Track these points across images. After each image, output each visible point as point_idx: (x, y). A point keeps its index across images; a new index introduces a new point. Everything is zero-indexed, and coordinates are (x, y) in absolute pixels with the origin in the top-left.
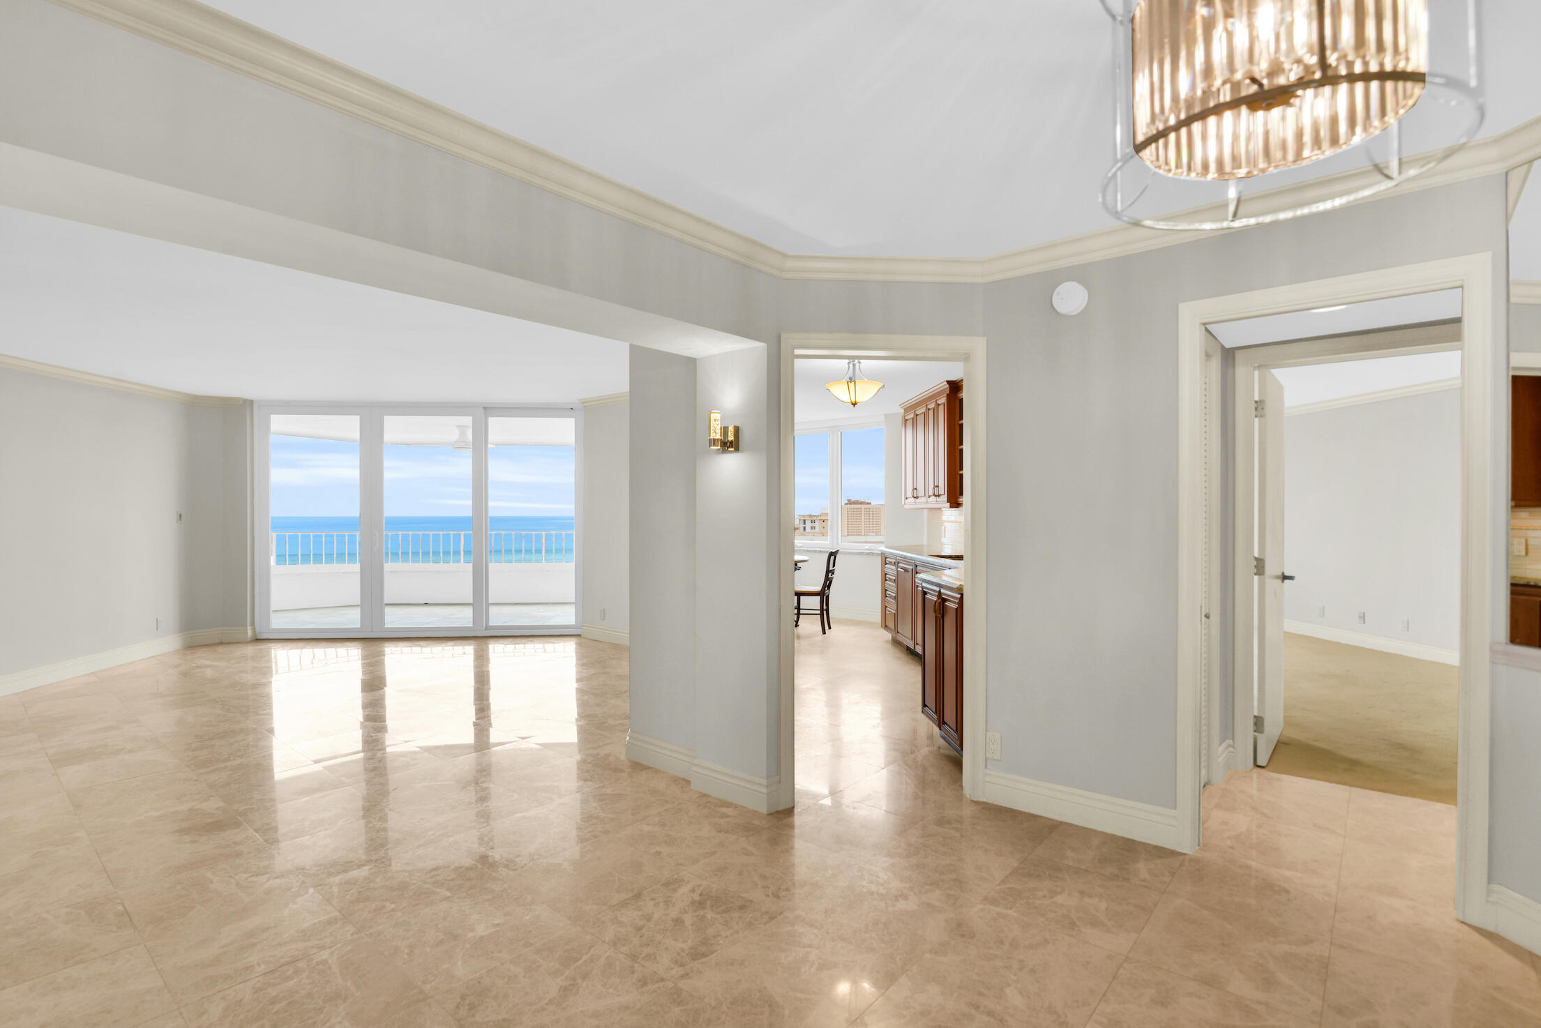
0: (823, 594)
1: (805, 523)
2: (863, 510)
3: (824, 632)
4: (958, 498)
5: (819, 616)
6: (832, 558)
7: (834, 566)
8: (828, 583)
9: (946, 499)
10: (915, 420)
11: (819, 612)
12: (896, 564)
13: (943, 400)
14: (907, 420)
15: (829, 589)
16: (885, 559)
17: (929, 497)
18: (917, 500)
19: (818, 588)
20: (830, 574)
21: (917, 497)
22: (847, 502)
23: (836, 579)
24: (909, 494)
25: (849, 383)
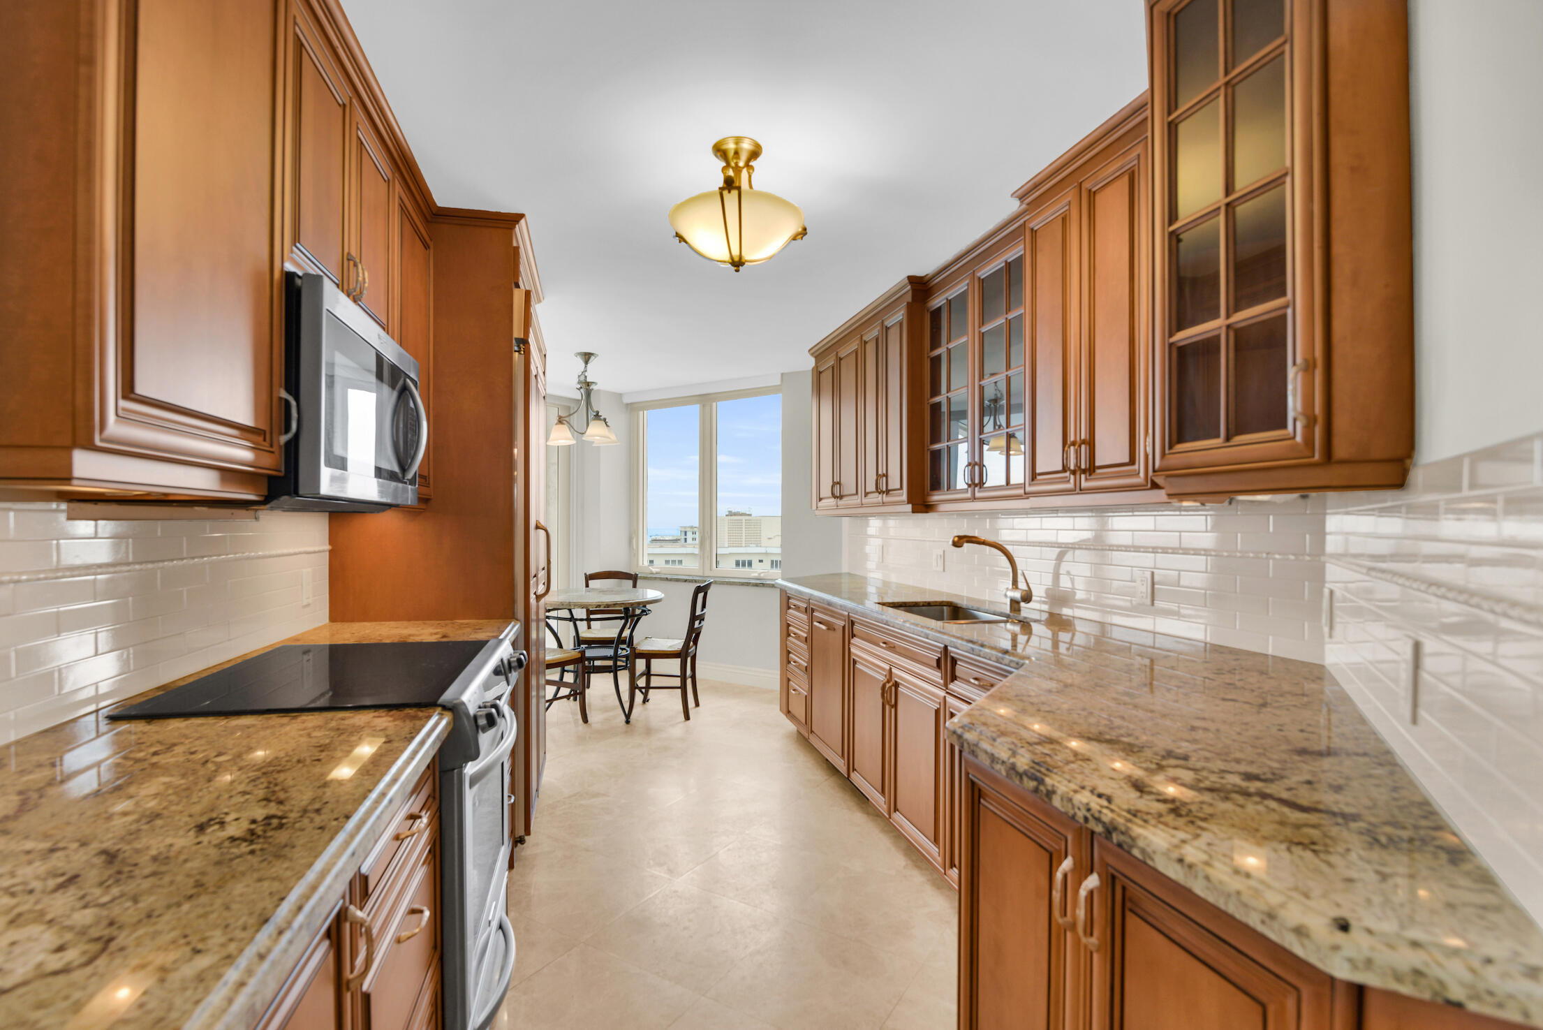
0: (686, 655)
1: (686, 535)
2: (744, 521)
3: (687, 717)
4: (929, 495)
5: (679, 690)
6: (701, 596)
7: (704, 606)
8: (693, 635)
9: (904, 497)
10: (836, 371)
11: (677, 682)
12: (810, 611)
13: (899, 315)
14: (820, 373)
15: (696, 643)
16: (787, 600)
17: (866, 494)
18: (841, 502)
19: (676, 644)
20: (697, 623)
21: (841, 497)
22: (727, 513)
23: (707, 628)
24: (826, 490)
25: (725, 193)
